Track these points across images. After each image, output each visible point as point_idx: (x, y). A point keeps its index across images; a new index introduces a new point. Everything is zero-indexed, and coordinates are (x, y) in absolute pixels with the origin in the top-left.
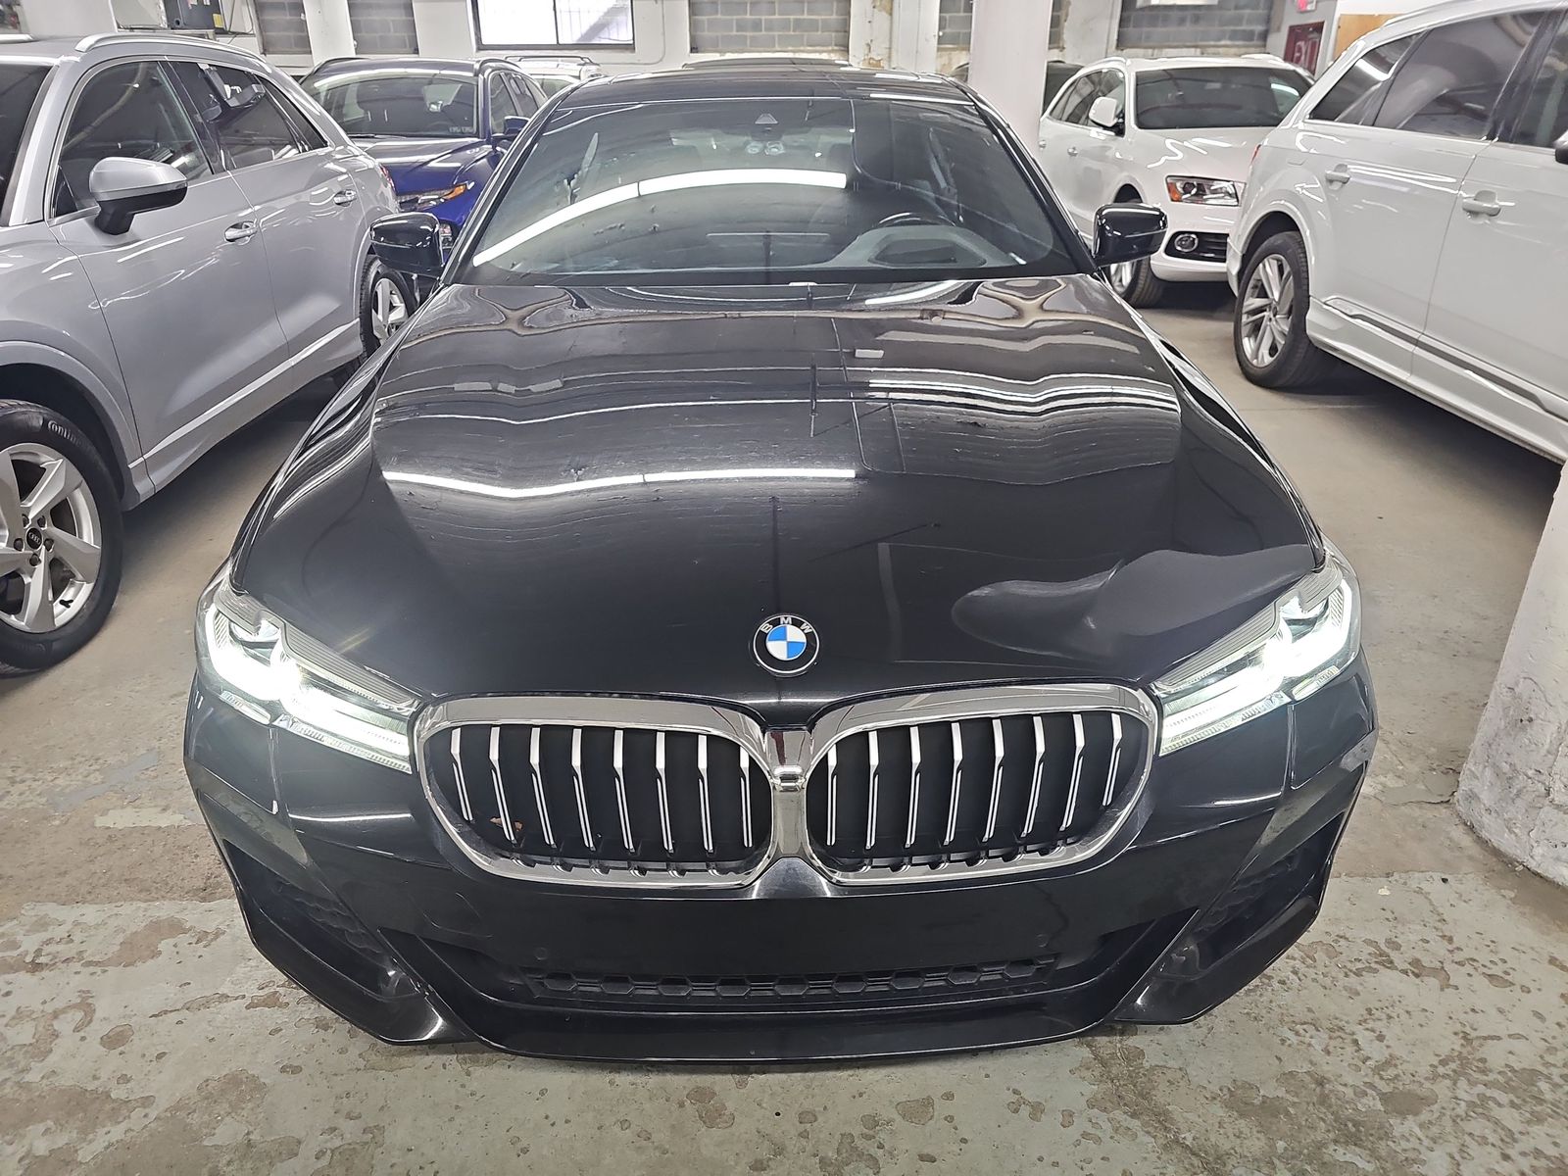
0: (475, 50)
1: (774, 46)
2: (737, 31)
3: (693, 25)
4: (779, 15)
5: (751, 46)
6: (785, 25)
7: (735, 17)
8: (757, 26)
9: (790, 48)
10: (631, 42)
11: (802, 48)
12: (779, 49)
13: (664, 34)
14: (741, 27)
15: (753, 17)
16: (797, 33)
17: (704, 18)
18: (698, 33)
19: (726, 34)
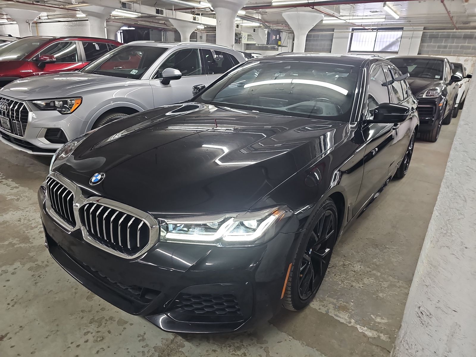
0: (347, 52)
1: (451, 54)
2: (437, 48)
3: (421, 46)
4: (456, 43)
5: (441, 54)
6: (457, 47)
7: (437, 44)
8: (445, 47)
9: (457, 55)
10: (398, 51)
11: (462, 55)
12: (452, 55)
13: (409, 49)
14: (439, 47)
15: (445, 44)
16: (461, 50)
17: (426, 44)
18: (423, 49)
19: (433, 49)
